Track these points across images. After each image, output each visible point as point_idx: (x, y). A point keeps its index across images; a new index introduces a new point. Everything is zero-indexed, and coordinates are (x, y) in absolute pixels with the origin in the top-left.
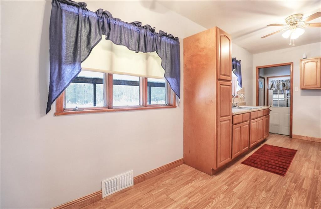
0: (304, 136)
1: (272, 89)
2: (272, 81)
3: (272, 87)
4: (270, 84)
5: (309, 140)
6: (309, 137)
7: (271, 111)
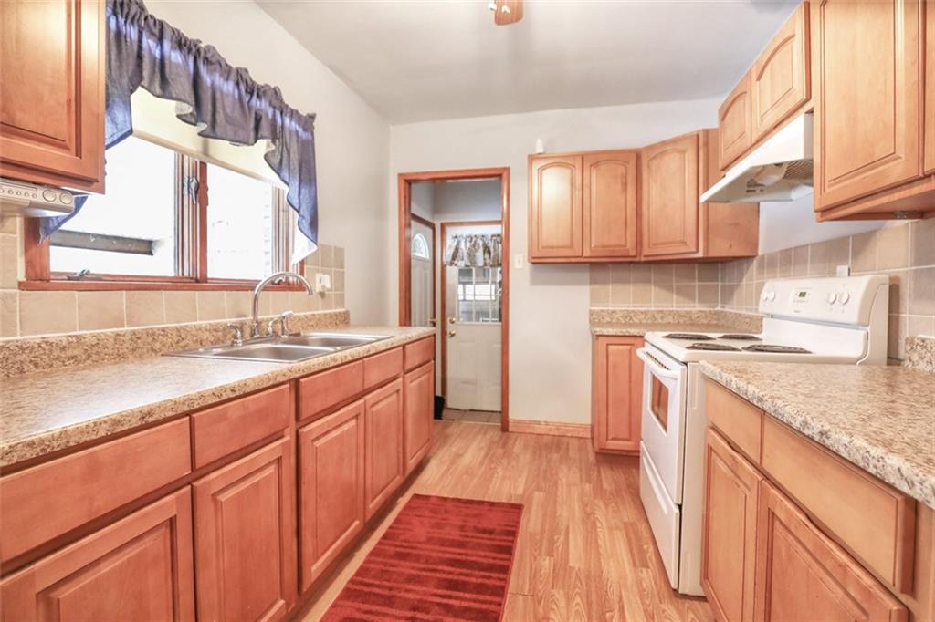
0: (538, 423)
1: (456, 262)
2: (456, 237)
3: (454, 257)
4: (450, 247)
5: (552, 433)
6: (553, 424)
7: (453, 335)
